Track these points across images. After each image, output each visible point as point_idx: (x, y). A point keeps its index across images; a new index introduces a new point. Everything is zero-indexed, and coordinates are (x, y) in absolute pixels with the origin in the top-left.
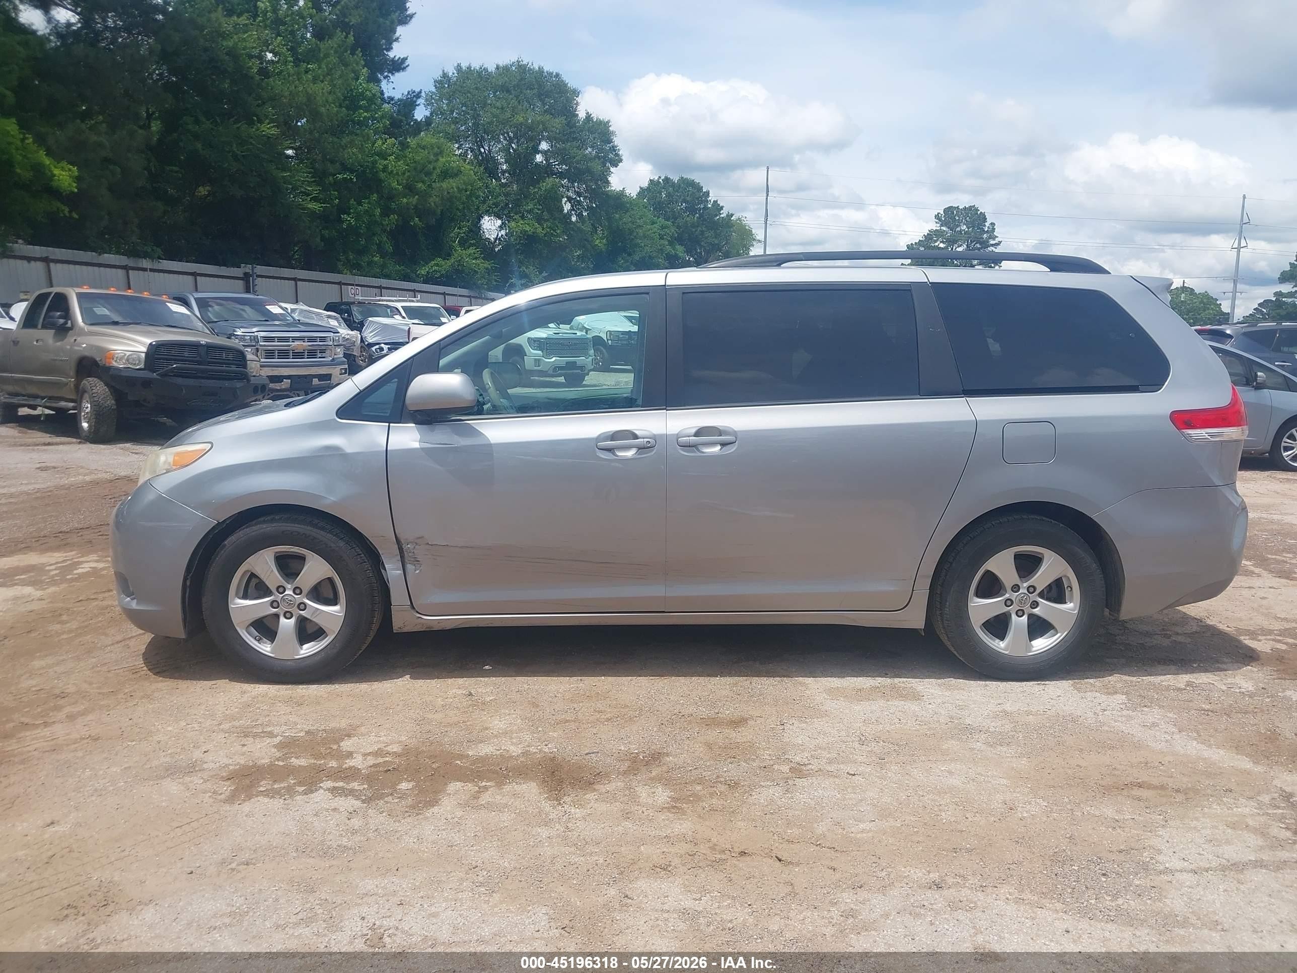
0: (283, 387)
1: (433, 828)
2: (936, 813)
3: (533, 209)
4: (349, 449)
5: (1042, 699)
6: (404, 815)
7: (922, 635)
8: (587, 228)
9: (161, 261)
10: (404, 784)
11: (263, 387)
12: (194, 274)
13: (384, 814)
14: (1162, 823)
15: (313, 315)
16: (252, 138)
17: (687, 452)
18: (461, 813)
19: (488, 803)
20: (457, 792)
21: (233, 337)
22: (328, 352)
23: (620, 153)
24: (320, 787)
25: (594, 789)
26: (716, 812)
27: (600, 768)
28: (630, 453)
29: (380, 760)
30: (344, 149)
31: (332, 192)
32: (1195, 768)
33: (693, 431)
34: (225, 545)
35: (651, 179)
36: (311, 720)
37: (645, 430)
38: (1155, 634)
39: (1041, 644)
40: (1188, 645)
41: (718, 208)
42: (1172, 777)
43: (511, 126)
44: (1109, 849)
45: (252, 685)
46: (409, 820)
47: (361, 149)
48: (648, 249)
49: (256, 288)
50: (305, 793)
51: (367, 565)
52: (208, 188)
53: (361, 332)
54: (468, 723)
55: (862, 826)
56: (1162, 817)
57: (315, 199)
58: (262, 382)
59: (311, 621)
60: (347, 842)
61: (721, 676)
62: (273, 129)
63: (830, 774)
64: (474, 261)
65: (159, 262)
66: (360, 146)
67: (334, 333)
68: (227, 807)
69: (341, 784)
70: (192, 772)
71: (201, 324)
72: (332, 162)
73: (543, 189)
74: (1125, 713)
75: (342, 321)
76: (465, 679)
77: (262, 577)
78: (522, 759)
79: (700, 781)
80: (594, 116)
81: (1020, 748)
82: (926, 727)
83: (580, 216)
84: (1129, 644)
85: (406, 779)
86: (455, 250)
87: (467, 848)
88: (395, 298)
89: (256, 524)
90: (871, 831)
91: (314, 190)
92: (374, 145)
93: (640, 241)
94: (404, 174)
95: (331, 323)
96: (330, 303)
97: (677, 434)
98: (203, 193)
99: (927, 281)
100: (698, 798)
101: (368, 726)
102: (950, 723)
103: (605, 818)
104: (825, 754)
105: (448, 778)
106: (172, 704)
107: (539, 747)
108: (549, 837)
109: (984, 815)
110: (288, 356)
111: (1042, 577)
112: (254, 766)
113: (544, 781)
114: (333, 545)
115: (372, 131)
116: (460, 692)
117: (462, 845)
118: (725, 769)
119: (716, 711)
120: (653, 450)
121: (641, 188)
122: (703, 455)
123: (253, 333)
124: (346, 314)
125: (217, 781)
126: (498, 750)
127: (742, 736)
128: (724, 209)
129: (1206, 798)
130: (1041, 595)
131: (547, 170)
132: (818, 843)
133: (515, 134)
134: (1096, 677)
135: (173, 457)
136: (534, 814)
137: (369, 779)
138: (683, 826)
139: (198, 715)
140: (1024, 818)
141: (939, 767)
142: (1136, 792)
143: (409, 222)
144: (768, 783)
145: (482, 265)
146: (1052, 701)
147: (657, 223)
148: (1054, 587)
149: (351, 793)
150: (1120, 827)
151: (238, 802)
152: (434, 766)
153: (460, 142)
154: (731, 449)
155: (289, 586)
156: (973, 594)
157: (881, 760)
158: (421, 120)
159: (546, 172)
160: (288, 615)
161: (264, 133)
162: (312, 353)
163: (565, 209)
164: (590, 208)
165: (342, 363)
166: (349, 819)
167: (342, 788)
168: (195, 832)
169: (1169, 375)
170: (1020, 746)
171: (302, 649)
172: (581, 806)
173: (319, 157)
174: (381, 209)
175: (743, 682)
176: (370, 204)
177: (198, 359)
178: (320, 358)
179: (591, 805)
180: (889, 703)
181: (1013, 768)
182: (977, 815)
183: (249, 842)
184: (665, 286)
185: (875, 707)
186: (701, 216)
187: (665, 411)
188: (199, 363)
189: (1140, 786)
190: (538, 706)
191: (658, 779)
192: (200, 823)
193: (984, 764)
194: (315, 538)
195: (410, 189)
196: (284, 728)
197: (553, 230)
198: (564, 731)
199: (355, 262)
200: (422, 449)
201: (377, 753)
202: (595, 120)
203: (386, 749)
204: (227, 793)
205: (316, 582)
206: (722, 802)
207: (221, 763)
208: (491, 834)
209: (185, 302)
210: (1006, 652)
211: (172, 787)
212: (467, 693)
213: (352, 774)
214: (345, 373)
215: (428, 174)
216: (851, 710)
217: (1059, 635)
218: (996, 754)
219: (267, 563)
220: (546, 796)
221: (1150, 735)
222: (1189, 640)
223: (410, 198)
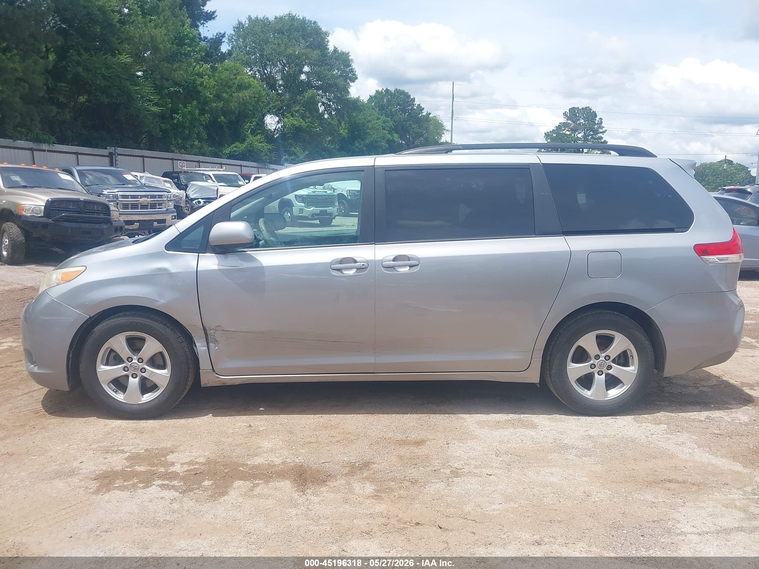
0: (134, 228)
1: (224, 509)
2: (541, 499)
3: (299, 110)
4: (173, 270)
5: (614, 428)
6: (206, 501)
7: (538, 387)
8: (335, 122)
9: (55, 145)
10: (206, 482)
11: (121, 228)
12: (76, 153)
13: (193, 501)
14: (682, 504)
15: (155, 180)
16: (115, 64)
17: (387, 271)
18: (242, 500)
19: (259, 494)
20: (239, 487)
21: (101, 196)
22: (164, 205)
23: (356, 73)
24: (154, 484)
25: (327, 485)
26: (402, 499)
27: (331, 472)
28: (352, 272)
29: (192, 467)
30: (175, 72)
31: (167, 100)
32: (706, 470)
33: (392, 258)
34: (94, 331)
35: (377, 90)
36: (148, 442)
37: (361, 257)
38: (689, 386)
39: (614, 393)
40: (710, 393)
41: (420, 109)
42: (691, 476)
43: (285, 56)
44: (647, 520)
45: (111, 421)
46: (209, 504)
47: (186, 71)
48: (375, 136)
49: (117, 163)
50: (144, 488)
51: (185, 344)
52: (86, 97)
53: (186, 191)
54: (248, 444)
55: (493, 507)
56: (682, 500)
57: (156, 104)
58: (121, 225)
59: (149, 379)
60: (169, 518)
61: (411, 414)
62: (128, 58)
63: (476, 475)
64: (260, 145)
65: (54, 146)
66: (185, 69)
67: (168, 192)
68: (94, 497)
69: (167, 482)
70: (72, 475)
71: (81, 187)
72: (167, 80)
73: (307, 97)
74: (665, 436)
75: (173, 184)
76: (247, 416)
77: (118, 351)
78: (281, 467)
79: (393, 480)
80: (339, 49)
81: (597, 458)
82: (538, 445)
83: (330, 114)
84: (672, 393)
85: (208, 479)
86: (248, 137)
87: (245, 521)
88: (209, 169)
89: (114, 318)
90: (499, 510)
91: (155, 98)
92: (194, 68)
93: (369, 131)
94: (214, 87)
95: (167, 185)
96: (164, 173)
97: (382, 260)
98: (82, 100)
99: (540, 162)
100: (391, 490)
101: (185, 446)
102: (554, 443)
103: (332, 502)
104: (473, 462)
105: (234, 478)
106: (60, 433)
107: (293, 459)
108: (297, 515)
109: (571, 500)
110: (138, 207)
111: (614, 350)
112: (111, 471)
113: (295, 480)
114: (163, 331)
115: (193, 60)
116: (243, 424)
117: (242, 519)
118: (410, 472)
119: (406, 436)
120: (366, 270)
121: (370, 96)
122: (398, 273)
123: (115, 192)
124: (176, 180)
125: (88, 481)
126: (266, 461)
127: (421, 451)
128: (424, 109)
129: (711, 489)
130: (614, 361)
131: (308, 85)
132: (465, 517)
133: (287, 61)
134: (649, 414)
135: (61, 275)
136: (288, 500)
137: (184, 479)
138: (380, 507)
139: (76, 440)
140: (596, 501)
141: (545, 470)
142: (668, 485)
143: (217, 119)
144: (437, 480)
145: (265, 146)
146: (620, 429)
147: (380, 119)
148: (622, 356)
149: (173, 487)
150: (655, 507)
151: (101, 494)
152: (225, 471)
153: (252, 66)
154: (416, 269)
155: (135, 357)
156: (570, 360)
157: (509, 466)
158: (225, 52)
159: (308, 86)
160: (134, 376)
161: (122, 61)
162: (153, 206)
163: (320, 110)
164: (336, 109)
165: (173, 212)
166: (171, 504)
167: (167, 485)
168: (73, 512)
169: (693, 222)
170: (597, 457)
171: (143, 397)
172: (318, 495)
173: (159, 77)
174: (199, 110)
175: (424, 417)
176: (192, 107)
177: (79, 210)
178: (158, 208)
179: (324, 495)
180: (516, 430)
181: (591, 471)
182: (566, 500)
183: (108, 518)
184: (374, 166)
185: (507, 433)
186: (410, 114)
187: (374, 245)
188: (79, 213)
189: (670, 481)
190: (293, 433)
191: (367, 478)
192: (77, 507)
193: (573, 468)
194: (151, 327)
195: (218, 97)
196: (131, 447)
197: (312, 124)
198: (309, 449)
199: (182, 145)
200: (220, 270)
201: (190, 463)
202: (340, 52)
203: (196, 460)
204: (95, 488)
205: (152, 355)
206: (407, 492)
207: (91, 469)
208: (260, 513)
209: (71, 173)
210: (591, 398)
211: (60, 484)
212: (249, 425)
213: (174, 476)
214: (175, 219)
215: (230, 87)
216: (492, 434)
217: (625, 387)
218: (582, 462)
219: (121, 343)
220: (295, 489)
221: (679, 450)
222: (710, 390)
223: (218, 103)
